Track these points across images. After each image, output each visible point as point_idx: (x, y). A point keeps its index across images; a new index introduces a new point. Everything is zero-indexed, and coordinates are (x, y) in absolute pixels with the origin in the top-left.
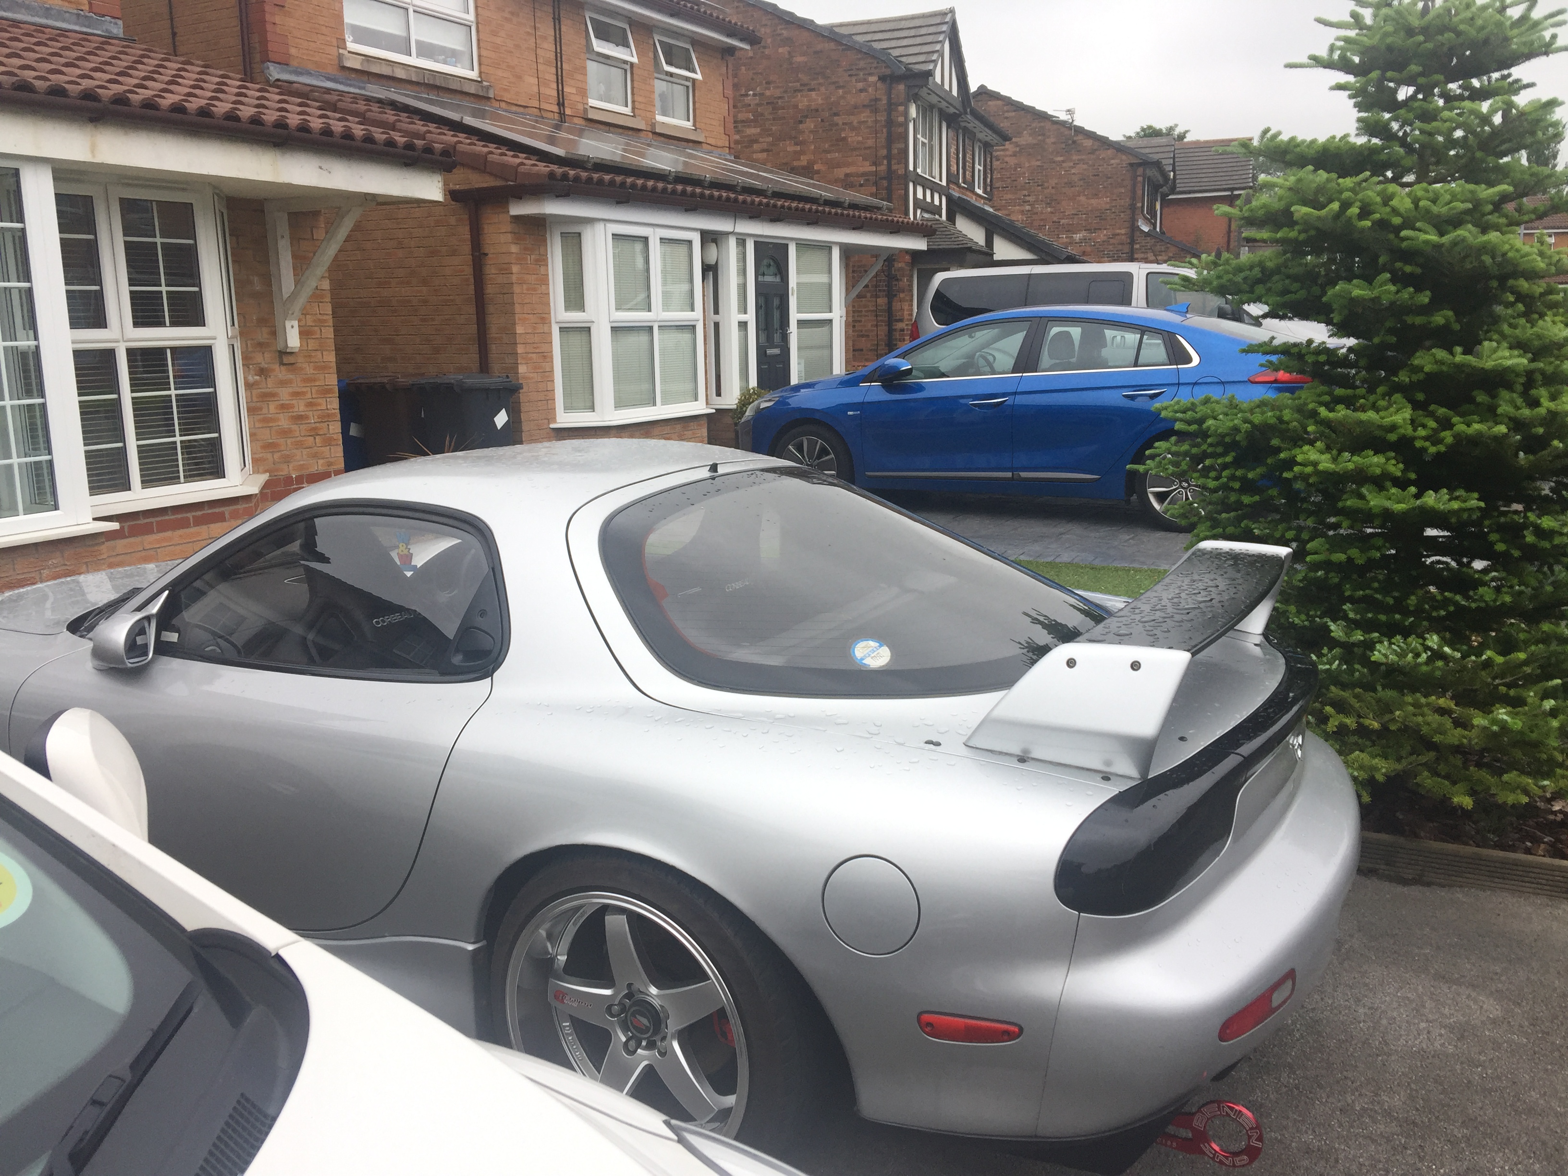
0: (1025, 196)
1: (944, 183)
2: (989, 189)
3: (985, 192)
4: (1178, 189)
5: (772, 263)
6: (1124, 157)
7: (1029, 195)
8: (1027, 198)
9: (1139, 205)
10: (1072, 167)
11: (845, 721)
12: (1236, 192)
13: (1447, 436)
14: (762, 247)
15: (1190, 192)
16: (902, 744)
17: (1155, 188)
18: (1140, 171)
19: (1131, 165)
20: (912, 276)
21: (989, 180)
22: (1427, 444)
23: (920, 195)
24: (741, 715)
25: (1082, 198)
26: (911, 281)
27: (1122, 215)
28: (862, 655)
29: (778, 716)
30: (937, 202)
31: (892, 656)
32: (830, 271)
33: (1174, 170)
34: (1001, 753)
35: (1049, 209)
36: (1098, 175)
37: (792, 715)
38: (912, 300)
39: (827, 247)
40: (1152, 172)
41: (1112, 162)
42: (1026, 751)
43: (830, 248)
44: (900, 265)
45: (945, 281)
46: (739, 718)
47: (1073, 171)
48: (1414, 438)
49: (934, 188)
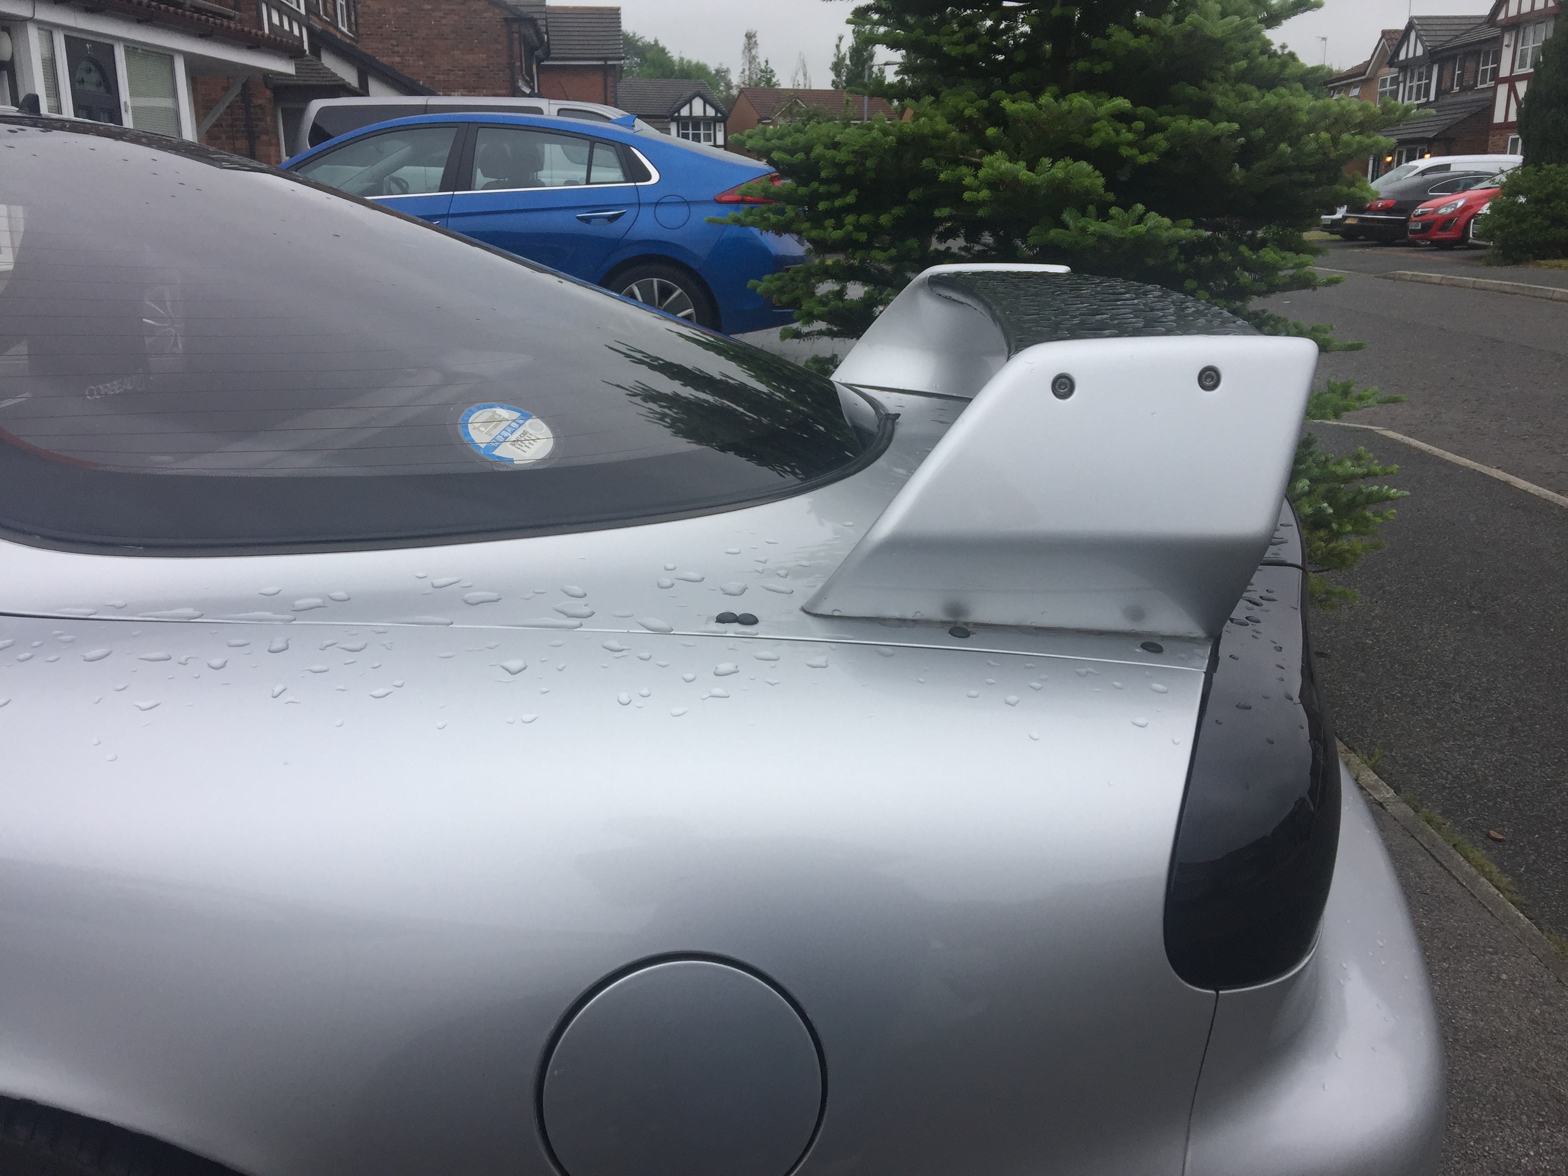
0: (392, 45)
1: (303, 11)
2: (354, 29)
3: (350, 30)
4: (552, 55)
5: (93, 67)
6: (497, 11)
7: (397, 46)
8: (396, 49)
9: (518, 64)
10: (442, 18)
11: (493, 595)
12: (610, 63)
13: (1160, 140)
14: (75, 43)
15: (564, 59)
16: (666, 632)
17: (531, 50)
18: (515, 27)
19: (506, 19)
20: (275, 116)
21: (353, 18)
22: (1135, 151)
23: (276, 20)
24: (189, 611)
25: (457, 53)
26: (275, 122)
27: (501, 74)
28: (488, 439)
29: (300, 603)
30: (296, 32)
31: (556, 437)
32: (174, 94)
33: (547, 33)
34: (902, 622)
35: (421, 63)
36: (471, 28)
37: (341, 595)
38: (278, 145)
39: (167, 56)
40: (529, 32)
41: (485, 15)
42: (956, 610)
43: (172, 58)
44: (260, 102)
45: (323, 111)
46: (188, 621)
47: (444, 22)
48: (1117, 145)
49: (293, 15)
